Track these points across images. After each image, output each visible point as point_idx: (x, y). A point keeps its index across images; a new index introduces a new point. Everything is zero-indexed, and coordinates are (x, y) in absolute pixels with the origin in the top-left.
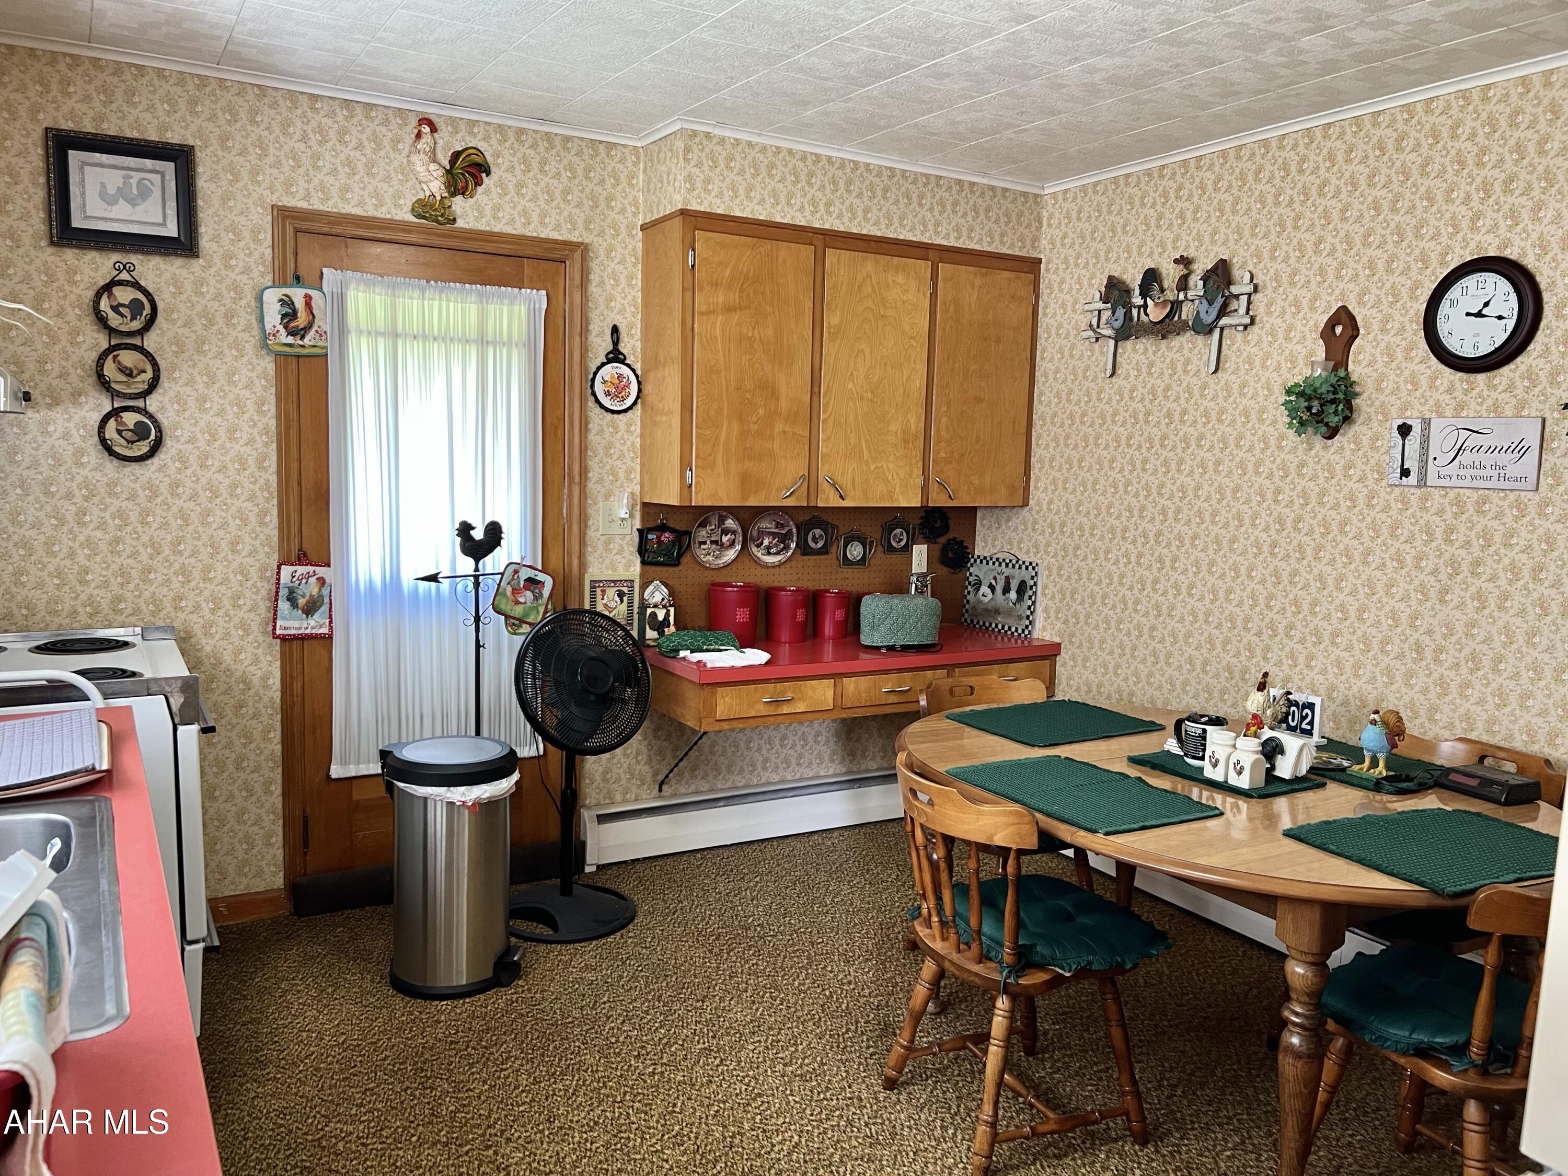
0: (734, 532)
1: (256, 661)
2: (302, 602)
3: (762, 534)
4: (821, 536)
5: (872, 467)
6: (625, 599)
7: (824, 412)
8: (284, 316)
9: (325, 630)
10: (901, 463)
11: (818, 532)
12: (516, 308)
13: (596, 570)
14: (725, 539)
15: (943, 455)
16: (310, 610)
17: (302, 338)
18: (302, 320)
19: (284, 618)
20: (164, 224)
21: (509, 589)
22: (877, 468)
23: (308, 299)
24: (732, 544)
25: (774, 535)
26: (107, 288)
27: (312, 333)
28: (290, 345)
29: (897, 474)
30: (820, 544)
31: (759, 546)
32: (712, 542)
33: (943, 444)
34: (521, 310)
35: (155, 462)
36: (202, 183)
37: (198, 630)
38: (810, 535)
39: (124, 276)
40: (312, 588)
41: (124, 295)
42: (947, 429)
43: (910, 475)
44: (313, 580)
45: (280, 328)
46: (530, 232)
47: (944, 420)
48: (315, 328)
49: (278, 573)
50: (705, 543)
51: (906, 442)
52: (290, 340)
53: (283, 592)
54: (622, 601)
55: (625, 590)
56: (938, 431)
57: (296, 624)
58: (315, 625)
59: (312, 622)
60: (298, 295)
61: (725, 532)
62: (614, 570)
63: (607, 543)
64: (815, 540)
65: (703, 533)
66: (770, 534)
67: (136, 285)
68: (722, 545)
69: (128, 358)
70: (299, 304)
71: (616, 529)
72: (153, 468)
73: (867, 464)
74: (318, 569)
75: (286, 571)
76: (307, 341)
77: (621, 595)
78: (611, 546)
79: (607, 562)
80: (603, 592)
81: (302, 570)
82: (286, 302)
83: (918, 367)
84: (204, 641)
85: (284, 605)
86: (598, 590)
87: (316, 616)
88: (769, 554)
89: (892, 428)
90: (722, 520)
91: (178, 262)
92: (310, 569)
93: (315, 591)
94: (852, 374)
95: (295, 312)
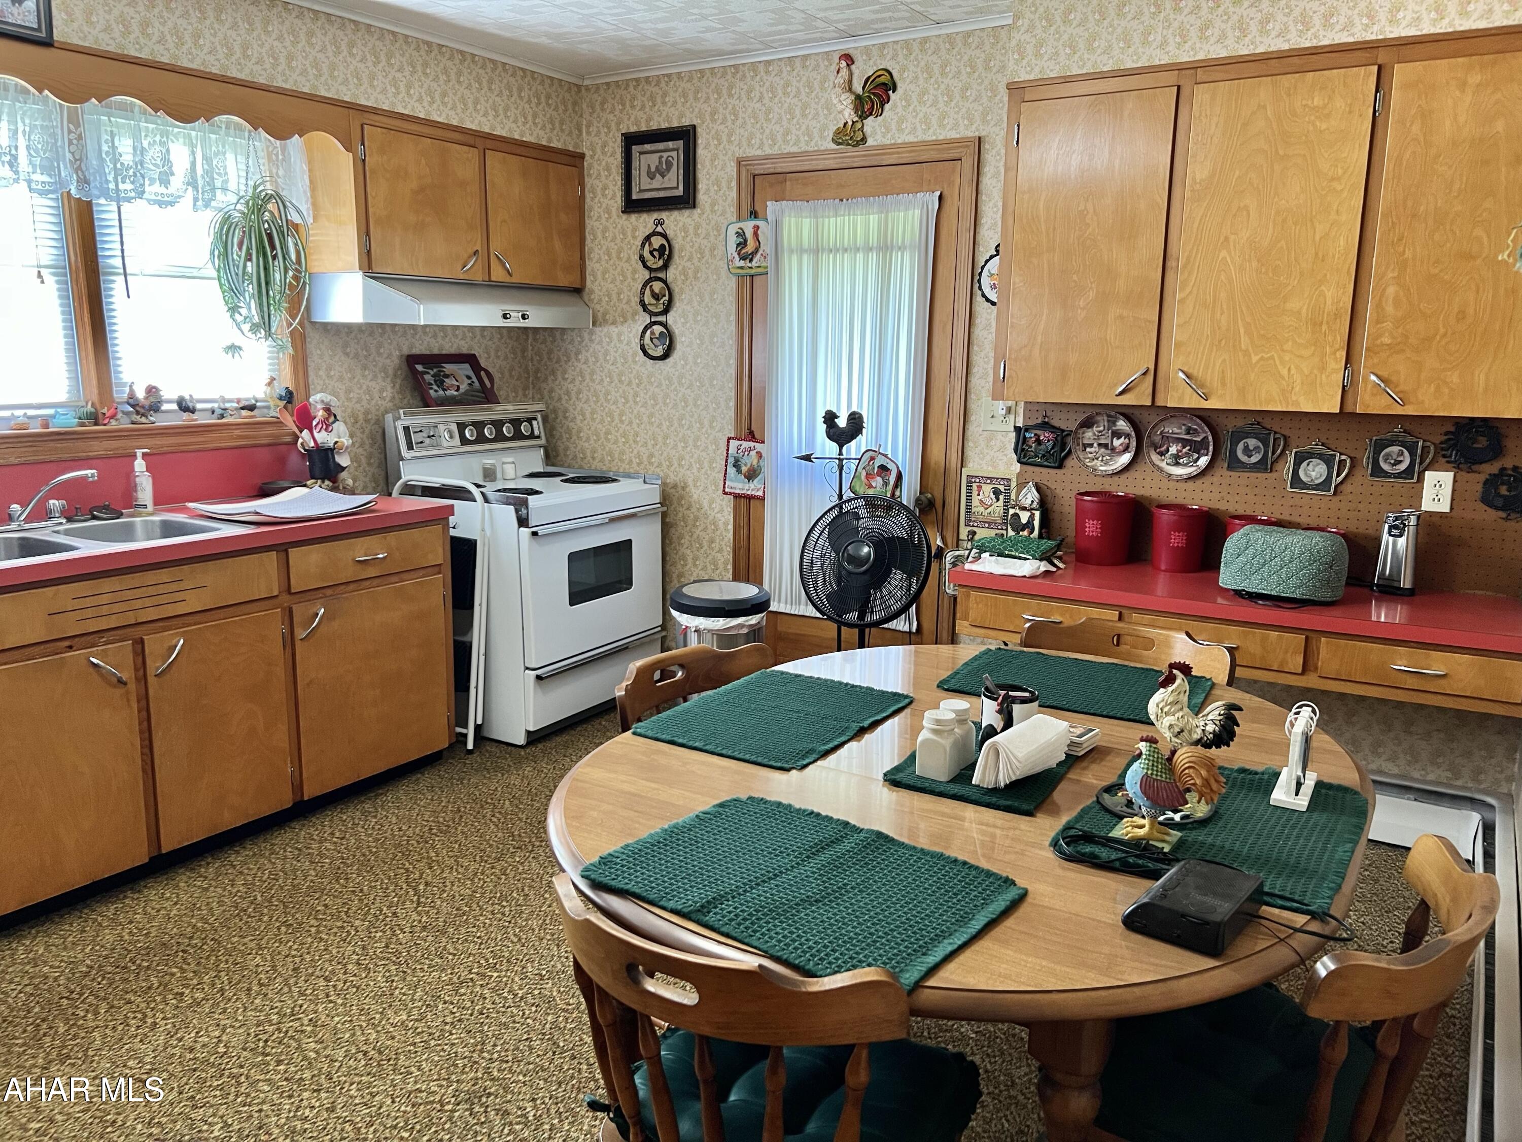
0: (1128, 436)
1: (721, 511)
2: (744, 469)
3: (1167, 439)
4: (1257, 448)
5: (1255, 359)
6: (1001, 497)
7: (1181, 290)
8: (738, 245)
9: (760, 493)
10: (1307, 353)
11: (1252, 442)
12: (911, 212)
13: (976, 465)
14: (1117, 443)
15: (1386, 340)
16: (751, 475)
17: (751, 261)
18: (750, 248)
19: (731, 480)
20: (677, 188)
21: (864, 473)
22: (1262, 359)
23: (757, 228)
24: (1126, 449)
25: (1185, 442)
26: (648, 238)
27: (759, 255)
28: (742, 268)
29: (1297, 367)
30: (1255, 459)
31: (1162, 454)
32: (1100, 445)
33: (1388, 325)
34: (916, 214)
35: (670, 361)
36: (701, 152)
37: (690, 482)
38: (1241, 446)
39: (659, 229)
40: (753, 459)
41: (657, 242)
42: (1397, 303)
43: (1323, 369)
44: (753, 453)
45: (736, 255)
46: (930, 137)
47: (1391, 290)
48: (761, 252)
49: (728, 445)
50: (1091, 445)
51: (1316, 324)
52: (742, 263)
53: (731, 460)
54: (998, 500)
55: (1002, 488)
56: (1379, 306)
57: (740, 486)
58: (752, 488)
59: (752, 486)
60: (748, 227)
61: (1117, 434)
62: (995, 467)
63: (989, 440)
64: (1247, 451)
65: (1089, 435)
66: (1178, 440)
67: (665, 236)
68: (1113, 449)
69: (657, 286)
70: (749, 234)
71: (997, 425)
72: (670, 365)
73: (1246, 353)
74: (757, 445)
75: (734, 444)
76: (754, 264)
77: (997, 493)
78: (993, 443)
79: (988, 458)
80: (980, 488)
81: (746, 444)
82: (741, 234)
83: (1344, 218)
84: (693, 491)
85: (731, 471)
86: (974, 485)
87: (756, 481)
88: (1177, 464)
89: (1293, 304)
90: (1112, 422)
91: (686, 213)
92: (752, 444)
93: (755, 463)
94: (1227, 239)
95: (746, 241)
